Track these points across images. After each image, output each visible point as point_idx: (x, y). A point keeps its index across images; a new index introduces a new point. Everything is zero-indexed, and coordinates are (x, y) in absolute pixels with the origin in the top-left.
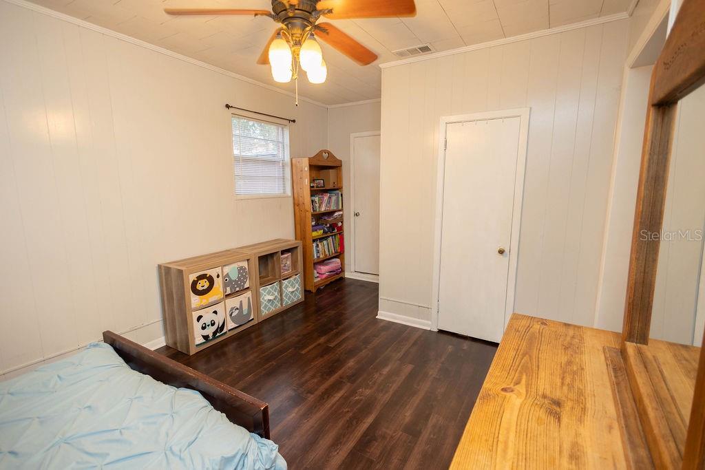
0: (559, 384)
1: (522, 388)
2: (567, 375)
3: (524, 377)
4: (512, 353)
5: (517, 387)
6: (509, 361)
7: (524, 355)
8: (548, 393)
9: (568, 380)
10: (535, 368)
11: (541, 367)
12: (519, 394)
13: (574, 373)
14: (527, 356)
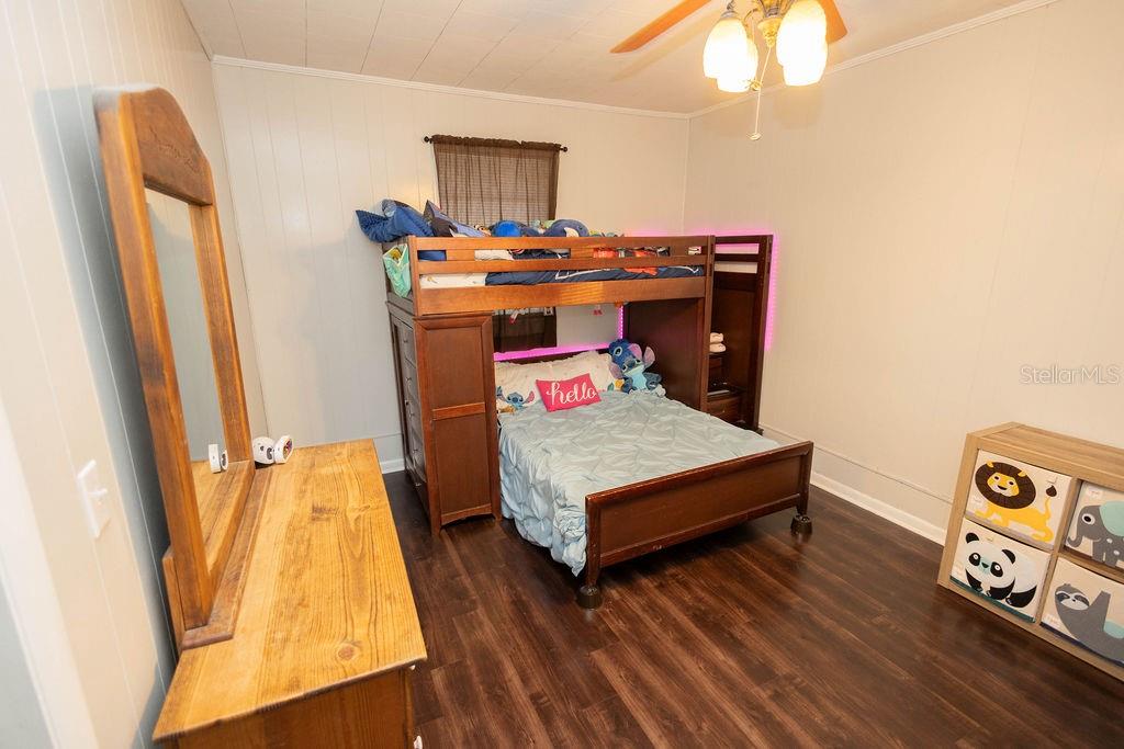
0: (313, 538)
1: (352, 516)
2: (303, 554)
3: (353, 529)
4: (378, 550)
5: (356, 515)
6: (376, 537)
7: (362, 556)
8: (325, 524)
9: (303, 548)
10: (344, 544)
11: (336, 549)
12: (354, 510)
13: (294, 562)
14: (357, 556)
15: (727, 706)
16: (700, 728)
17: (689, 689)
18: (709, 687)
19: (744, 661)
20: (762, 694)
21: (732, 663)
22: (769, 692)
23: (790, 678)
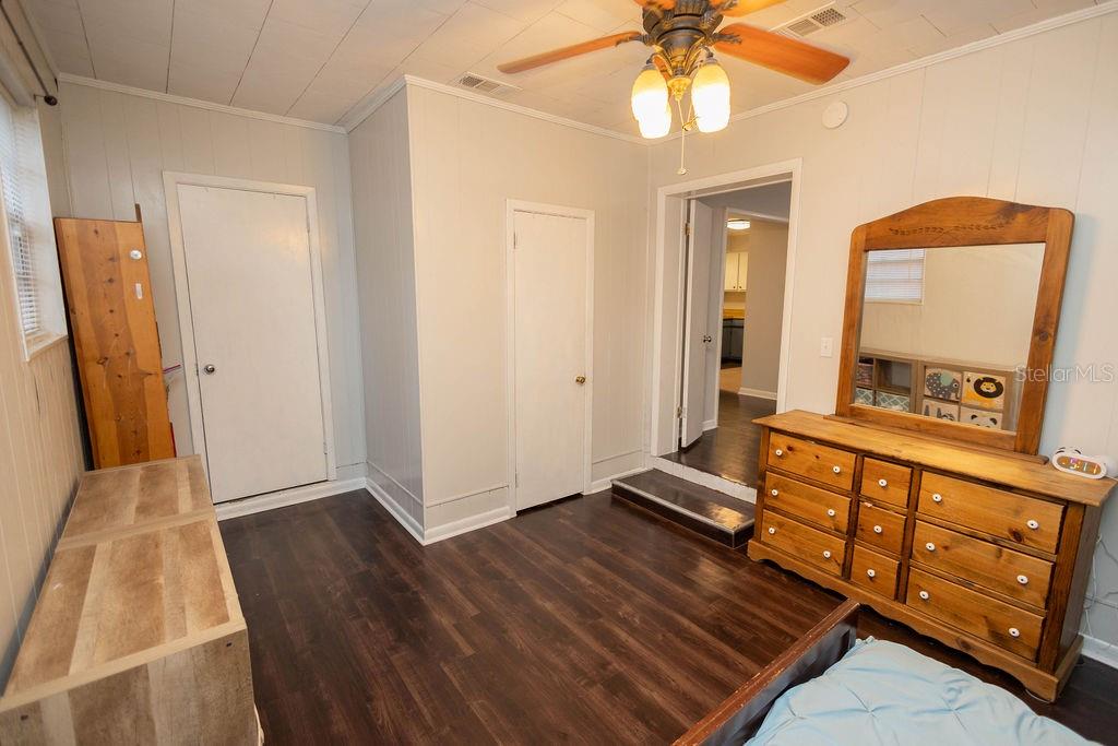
15: (644, 652)
16: (664, 636)
17: (678, 661)
18: (662, 665)
19: (633, 694)
20: (617, 666)
21: (645, 691)
22: (610, 667)
23: (592, 683)
